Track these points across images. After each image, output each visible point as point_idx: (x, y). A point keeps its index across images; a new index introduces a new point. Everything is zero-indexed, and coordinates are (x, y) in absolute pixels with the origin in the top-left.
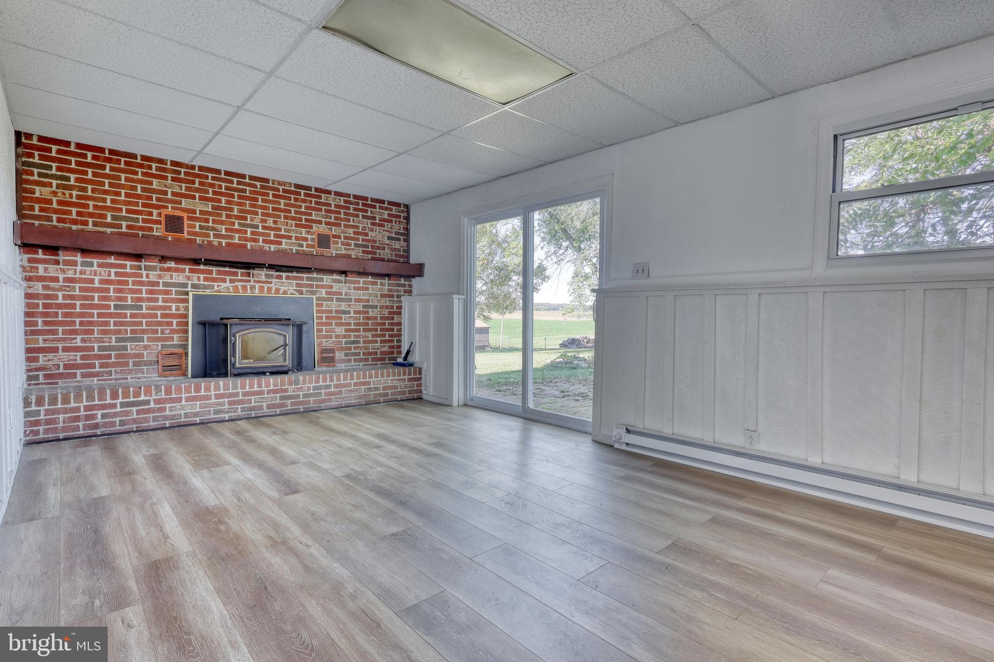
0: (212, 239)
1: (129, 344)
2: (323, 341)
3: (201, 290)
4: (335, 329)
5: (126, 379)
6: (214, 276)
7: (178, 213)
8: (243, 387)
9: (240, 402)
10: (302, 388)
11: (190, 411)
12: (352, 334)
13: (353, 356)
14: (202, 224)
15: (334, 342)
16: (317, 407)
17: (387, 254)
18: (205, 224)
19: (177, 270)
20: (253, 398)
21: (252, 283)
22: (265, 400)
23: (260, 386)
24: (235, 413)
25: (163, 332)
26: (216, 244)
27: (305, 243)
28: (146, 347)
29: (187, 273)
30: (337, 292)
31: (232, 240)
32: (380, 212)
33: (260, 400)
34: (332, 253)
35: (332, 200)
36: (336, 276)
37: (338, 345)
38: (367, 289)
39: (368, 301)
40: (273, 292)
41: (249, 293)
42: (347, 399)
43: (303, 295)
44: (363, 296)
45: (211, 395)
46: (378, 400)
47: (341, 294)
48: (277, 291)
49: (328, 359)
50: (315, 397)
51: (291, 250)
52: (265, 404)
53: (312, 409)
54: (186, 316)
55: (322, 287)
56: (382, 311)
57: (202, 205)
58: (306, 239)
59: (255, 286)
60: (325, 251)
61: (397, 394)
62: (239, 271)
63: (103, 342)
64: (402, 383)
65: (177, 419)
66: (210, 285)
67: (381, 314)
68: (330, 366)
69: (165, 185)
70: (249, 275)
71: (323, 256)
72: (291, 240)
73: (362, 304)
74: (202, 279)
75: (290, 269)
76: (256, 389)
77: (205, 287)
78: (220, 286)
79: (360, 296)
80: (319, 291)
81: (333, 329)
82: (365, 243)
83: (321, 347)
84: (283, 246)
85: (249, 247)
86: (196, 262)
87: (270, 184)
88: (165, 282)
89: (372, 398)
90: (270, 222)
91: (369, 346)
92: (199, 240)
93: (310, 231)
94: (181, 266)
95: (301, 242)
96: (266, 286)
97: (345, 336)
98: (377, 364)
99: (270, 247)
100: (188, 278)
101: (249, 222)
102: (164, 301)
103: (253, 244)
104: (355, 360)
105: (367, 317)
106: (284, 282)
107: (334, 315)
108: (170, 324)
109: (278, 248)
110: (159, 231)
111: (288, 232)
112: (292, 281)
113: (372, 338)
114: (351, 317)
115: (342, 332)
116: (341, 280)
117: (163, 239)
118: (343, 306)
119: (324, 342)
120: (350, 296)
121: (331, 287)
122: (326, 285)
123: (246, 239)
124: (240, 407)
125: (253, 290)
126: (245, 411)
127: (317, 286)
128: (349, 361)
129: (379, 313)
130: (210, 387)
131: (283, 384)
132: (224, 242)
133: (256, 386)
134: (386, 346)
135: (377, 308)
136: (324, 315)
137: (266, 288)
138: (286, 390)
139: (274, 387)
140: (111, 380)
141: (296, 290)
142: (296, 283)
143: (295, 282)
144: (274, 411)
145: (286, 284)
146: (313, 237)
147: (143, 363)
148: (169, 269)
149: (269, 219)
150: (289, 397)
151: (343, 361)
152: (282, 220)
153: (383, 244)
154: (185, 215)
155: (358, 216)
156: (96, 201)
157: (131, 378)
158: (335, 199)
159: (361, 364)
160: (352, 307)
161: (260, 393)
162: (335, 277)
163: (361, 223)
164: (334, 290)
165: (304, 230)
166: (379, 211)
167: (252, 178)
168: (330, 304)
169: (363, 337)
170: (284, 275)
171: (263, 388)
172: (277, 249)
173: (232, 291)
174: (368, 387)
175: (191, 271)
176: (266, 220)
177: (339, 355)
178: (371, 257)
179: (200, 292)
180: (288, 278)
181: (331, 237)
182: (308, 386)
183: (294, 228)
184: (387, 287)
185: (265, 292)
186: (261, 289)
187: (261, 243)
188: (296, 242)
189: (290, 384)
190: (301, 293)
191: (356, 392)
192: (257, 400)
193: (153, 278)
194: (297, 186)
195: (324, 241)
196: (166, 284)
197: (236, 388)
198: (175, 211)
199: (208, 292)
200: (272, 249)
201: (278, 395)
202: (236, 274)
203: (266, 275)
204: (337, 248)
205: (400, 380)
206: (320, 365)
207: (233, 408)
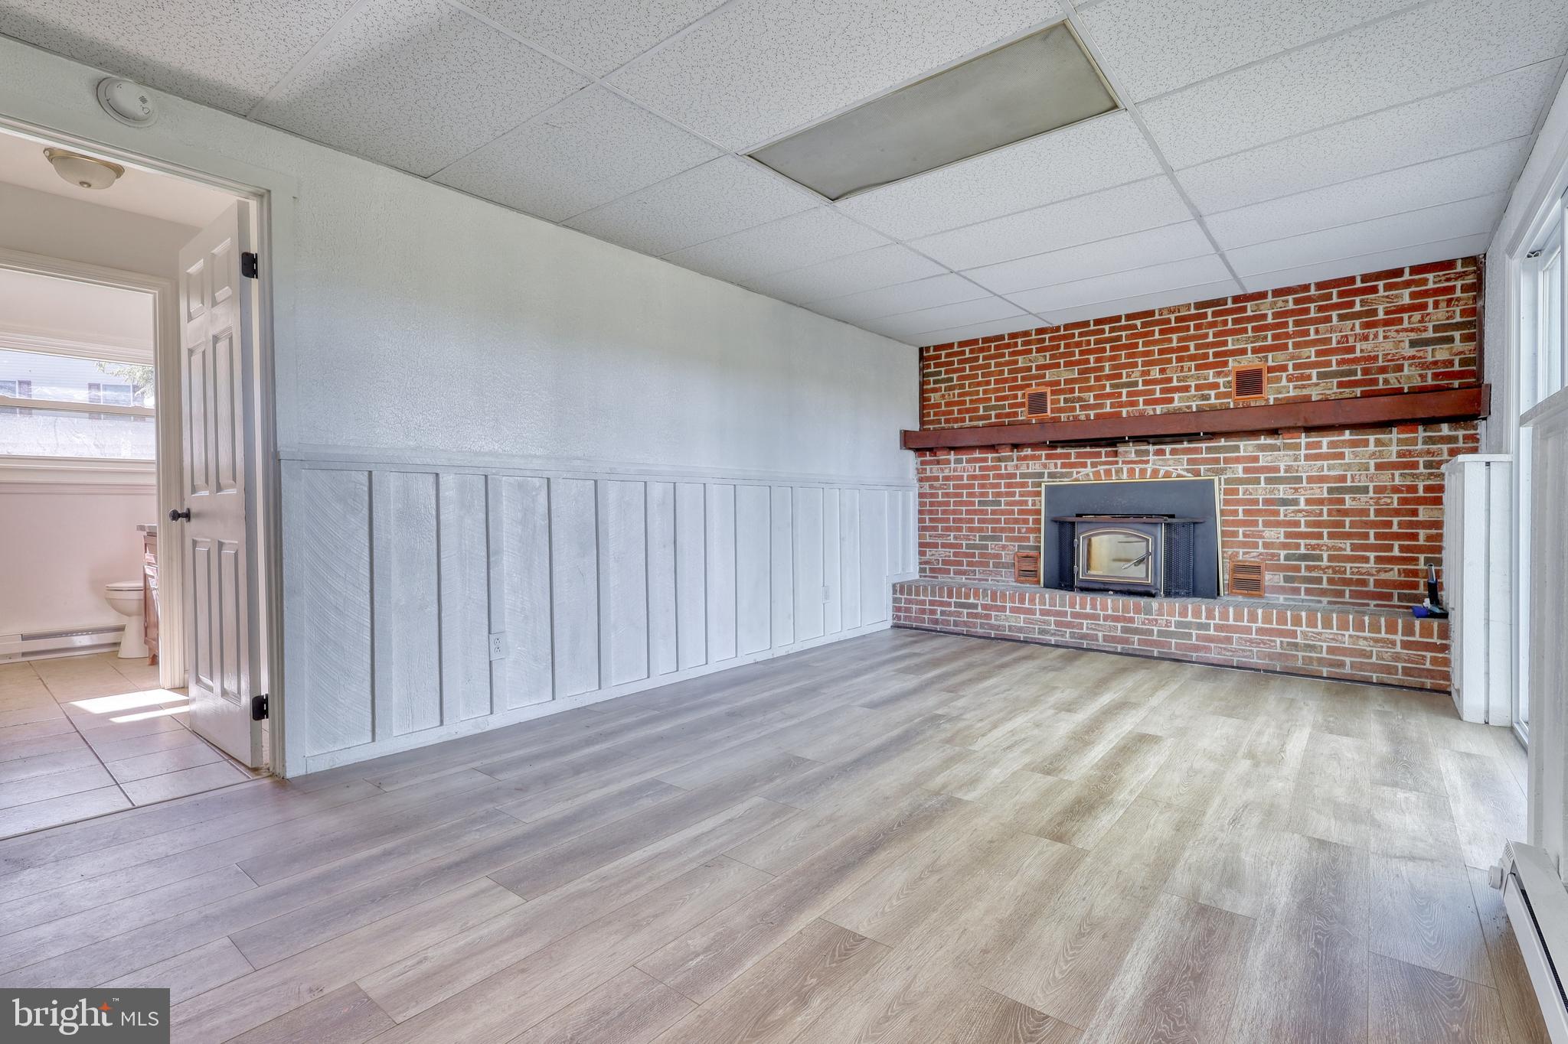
0: (1078, 412)
1: (990, 543)
2: (1238, 553)
3: (1058, 480)
4: (1264, 531)
5: (987, 580)
6: (1073, 460)
7: (1042, 389)
8: (1072, 605)
9: (1068, 625)
10: (1156, 620)
11: (1014, 624)
12: (1302, 542)
13: (1304, 583)
14: (1067, 396)
15: (1261, 554)
16: (1183, 655)
17: (1409, 377)
18: (1070, 396)
19: (1033, 458)
20: (1085, 622)
21: (1120, 465)
22: (1100, 629)
23: (1094, 607)
24: (1062, 637)
25: (1019, 531)
26: (1083, 418)
27: (1213, 393)
28: (1004, 547)
29: (1043, 461)
30: (1267, 466)
31: (1102, 409)
32: (1387, 297)
33: (1093, 626)
34: (1267, 400)
35: (1268, 309)
36: (1265, 440)
37: (1271, 560)
38: (1341, 456)
39: (1343, 479)
40: (1148, 476)
41: (1114, 479)
42: (1241, 653)
43: (1201, 476)
44: (1329, 470)
45: (1036, 609)
46: (1317, 670)
47: (1277, 469)
48: (1155, 472)
49: (1248, 581)
50: (1179, 639)
51: (1189, 407)
52: (1100, 634)
53: (1173, 657)
54: (1038, 512)
55: (1237, 460)
56: (1379, 498)
57: (1067, 373)
58: (1216, 386)
59: (1122, 468)
60: (1254, 401)
61: (1369, 668)
62: (1103, 450)
63: (969, 540)
64: (1383, 647)
65: (1001, 631)
66: (1068, 472)
67: (1377, 503)
68: (1252, 596)
69: (1030, 360)
70: (1116, 454)
71: (1249, 407)
72: (1188, 392)
73: (1326, 486)
74: (1059, 466)
75: (1177, 438)
76: (1088, 610)
77: (1063, 475)
78: (1080, 473)
79: (1323, 471)
80: (1230, 468)
81: (1259, 531)
82: (1345, 367)
83: (1233, 562)
84: (1176, 404)
85: (1124, 415)
86: (1054, 445)
87: (1157, 317)
88: (1022, 473)
89: (1300, 663)
90: (1155, 373)
91: (1345, 567)
92: (1063, 416)
93: (1223, 371)
94: (1037, 453)
95: (1206, 392)
96: (1137, 468)
97: (1285, 546)
98: (1368, 605)
99: (1154, 410)
100: (1045, 466)
101: (1124, 380)
102: (1021, 495)
103: (1130, 409)
104: (1308, 591)
105: (1339, 511)
106: (1168, 459)
107: (1261, 507)
108: (1026, 521)
109: (1168, 408)
110: (1023, 415)
111: (1183, 381)
112: (1182, 456)
113: (1352, 551)
114: (1300, 511)
115: (1278, 538)
116: (1276, 444)
117: (1028, 423)
118: (1282, 491)
119: (1241, 554)
120: (1297, 471)
121: (1256, 459)
122: (1243, 457)
123: (1121, 405)
124: (1068, 631)
125: (1120, 474)
126: (1075, 638)
127: (1226, 461)
128: (1297, 591)
129: (1371, 502)
130: (1035, 599)
131: (1126, 609)
132: (1092, 414)
133: (1088, 606)
134: (1392, 569)
135: (1368, 492)
136: (1241, 509)
137: (1137, 470)
138: (1131, 620)
139: (1113, 611)
140: (974, 579)
141: (1188, 470)
142: (1188, 459)
143: (1186, 457)
144: (1115, 647)
145: (1171, 462)
146: (1230, 379)
147: (1001, 565)
148: (1025, 458)
149: (1153, 369)
150: (1136, 631)
151: (1282, 590)
152: (1174, 364)
153: (1398, 360)
154: (1048, 390)
155: (1329, 319)
156: (972, 396)
157: (992, 580)
158: (1275, 303)
159: (1325, 600)
160: (1303, 492)
161: (1095, 617)
162: (1263, 440)
163: (1336, 332)
164: (1261, 464)
165: (1211, 372)
166: (1386, 294)
167: (1129, 317)
168: (1253, 489)
169: (1329, 549)
170: (1168, 448)
171: (1099, 612)
172: (1165, 411)
173: (1092, 478)
174: (1289, 640)
175: (1048, 457)
176: (1149, 371)
177: (1269, 578)
178: (1362, 392)
179: (1057, 482)
180: (1173, 452)
181: (1265, 371)
182: (1167, 620)
183: (1193, 372)
184: (1394, 449)
185: (1137, 477)
186: (1131, 472)
187: (1141, 407)
188: (1197, 393)
189: (1137, 611)
190: (1197, 473)
191: (1262, 646)
192: (1090, 627)
193: (1011, 470)
194: (1200, 305)
195: (1249, 382)
196: (1023, 476)
197: (1064, 606)
198: (1039, 387)
199: (1066, 481)
200: (1158, 412)
201: (1119, 625)
202: (1099, 455)
203: (1137, 452)
204: (1278, 390)
205: (1376, 641)
206: (1232, 592)
207: (1060, 631)
